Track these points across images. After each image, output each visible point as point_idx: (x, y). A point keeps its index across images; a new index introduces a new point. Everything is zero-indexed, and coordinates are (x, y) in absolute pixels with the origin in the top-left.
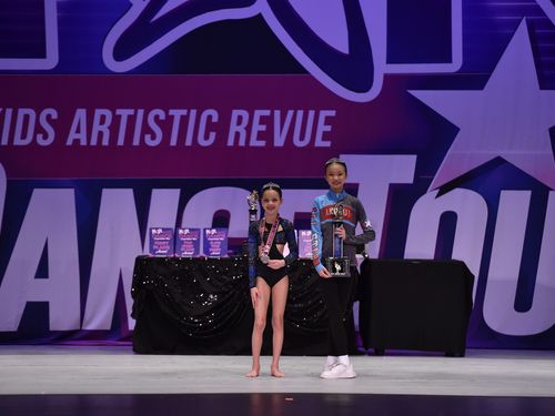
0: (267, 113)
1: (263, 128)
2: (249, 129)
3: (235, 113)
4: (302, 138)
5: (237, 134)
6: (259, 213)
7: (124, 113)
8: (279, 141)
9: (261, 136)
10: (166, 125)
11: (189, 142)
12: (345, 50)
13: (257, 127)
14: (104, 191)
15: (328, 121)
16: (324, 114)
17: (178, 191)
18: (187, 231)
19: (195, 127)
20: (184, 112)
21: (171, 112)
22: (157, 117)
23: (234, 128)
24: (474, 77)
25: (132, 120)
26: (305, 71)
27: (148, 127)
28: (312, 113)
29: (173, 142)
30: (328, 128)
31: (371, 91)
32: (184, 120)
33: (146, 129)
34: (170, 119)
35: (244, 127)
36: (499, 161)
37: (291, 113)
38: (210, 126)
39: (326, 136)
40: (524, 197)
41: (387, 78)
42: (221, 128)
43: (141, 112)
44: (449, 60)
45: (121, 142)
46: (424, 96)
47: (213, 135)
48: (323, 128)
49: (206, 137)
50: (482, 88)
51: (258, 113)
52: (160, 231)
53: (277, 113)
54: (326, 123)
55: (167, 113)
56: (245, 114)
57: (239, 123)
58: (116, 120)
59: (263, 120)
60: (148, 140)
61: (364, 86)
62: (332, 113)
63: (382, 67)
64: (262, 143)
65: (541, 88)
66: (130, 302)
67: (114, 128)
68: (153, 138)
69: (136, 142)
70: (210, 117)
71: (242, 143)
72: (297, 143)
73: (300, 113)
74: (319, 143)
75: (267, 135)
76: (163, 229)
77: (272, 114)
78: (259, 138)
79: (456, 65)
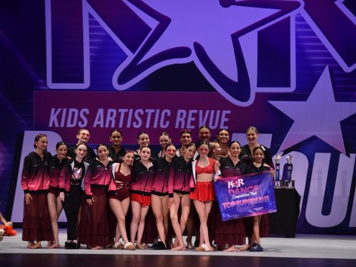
0: (196, 111)
1: (194, 119)
2: (186, 120)
3: (180, 112)
4: (213, 124)
5: (180, 122)
7: (123, 111)
9: (192, 123)
10: (144, 117)
11: (155, 126)
12: (237, 81)
13: (190, 119)
15: (227, 116)
16: (225, 112)
19: (159, 119)
20: (153, 111)
21: (147, 111)
22: (139, 113)
23: (178, 119)
24: (302, 94)
25: (126, 115)
26: (215, 90)
28: (218, 112)
29: (148, 126)
30: (227, 120)
31: (248, 102)
32: (153, 115)
33: (134, 119)
34: (146, 114)
35: (184, 119)
36: (314, 138)
37: (208, 112)
38: (166, 118)
39: (226, 124)
40: (328, 156)
41: (257, 94)
42: (172, 119)
43: (131, 111)
44: (289, 86)
45: (121, 126)
46: (277, 104)
47: (168, 123)
48: (224, 119)
49: (164, 124)
51: (191, 112)
53: (201, 112)
54: (226, 117)
55: (144, 111)
56: (184, 112)
57: (181, 116)
58: (119, 114)
59: (194, 115)
60: (135, 125)
61: (246, 99)
62: (229, 112)
63: (254, 89)
64: (193, 127)
65: (336, 101)
67: (117, 119)
68: (137, 124)
69: (129, 126)
70: (166, 114)
71: (183, 126)
73: (213, 112)
74: (222, 127)
75: (195, 123)
77: (198, 112)
78: (191, 125)
79: (292, 88)
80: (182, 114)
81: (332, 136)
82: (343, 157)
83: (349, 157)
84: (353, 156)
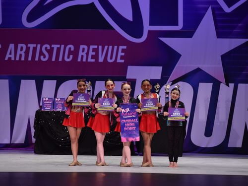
0: (96, 47)
1: (94, 53)
2: (87, 54)
3: (82, 47)
4: (111, 58)
5: (82, 56)
6: (91, 92)
7: (32, 46)
8: (101, 60)
9: (93, 57)
10: (50, 52)
11: (60, 59)
12: (131, 19)
13: (91, 53)
14: (22, 81)
15: (123, 51)
16: (121, 48)
17: (56, 81)
18: (59, 99)
19: (64, 53)
20: (59, 46)
21: (53, 46)
22: (46, 48)
23: (81, 53)
24: (188, 32)
25: (35, 49)
26: (113, 29)
27: (42, 52)
28: (116, 47)
29: (54, 59)
30: (123, 54)
31: (142, 38)
32: (58, 49)
33: (41, 53)
34: (52, 49)
35: (85, 53)
36: (199, 70)
37: (106, 47)
38: (70, 52)
39: (122, 58)
41: (150, 32)
42: (75, 53)
43: (39, 46)
44: (177, 24)
45: (30, 59)
46: (165, 40)
47: (71, 56)
48: (120, 54)
49: (68, 57)
50: (191, 37)
51: (92, 47)
52: (47, 99)
53: (100, 47)
54: (122, 52)
55: (51, 46)
56: (86, 47)
57: (83, 51)
58: (28, 49)
59: (94, 50)
60: (42, 58)
61: (139, 36)
62: (125, 47)
63: (147, 27)
64: (93, 60)
65: (217, 38)
66: (33, 131)
68: (45, 57)
69: (37, 59)
70: (70, 48)
71: (84, 60)
72: (109, 60)
73: (111, 47)
74: (119, 61)
75: (96, 57)
76: (48, 98)
77: (98, 47)
78: (92, 58)
79: (180, 27)
80: (84, 49)
81: (215, 68)
82: (223, 86)
83: (229, 86)
84: (232, 85)
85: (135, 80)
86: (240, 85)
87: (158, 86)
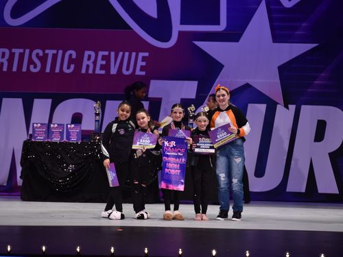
0: (106, 53)
1: (104, 63)
2: (95, 63)
3: (87, 53)
4: (128, 69)
5: (88, 66)
6: (101, 115)
7: (17, 51)
8: (114, 71)
9: (102, 67)
10: (43, 59)
11: (57, 70)
12: (156, 17)
13: (100, 62)
15: (144, 59)
16: (141, 55)
17: (50, 101)
18: (56, 125)
19: (62, 61)
20: (55, 52)
21: (47, 51)
22: (37, 54)
23: (85, 62)
24: (233, 34)
25: (22, 56)
26: (129, 28)
27: (32, 60)
28: (134, 54)
29: (48, 70)
30: (144, 64)
31: (171, 40)
32: (55, 57)
33: (31, 62)
34: (46, 56)
35: (92, 62)
36: (247, 86)
37: (121, 54)
38: (71, 61)
39: (142, 68)
40: (262, 107)
41: (180, 33)
42: (78, 62)
43: (27, 51)
44: (218, 23)
45: (15, 69)
46: (203, 45)
47: (72, 66)
48: (140, 63)
49: (68, 68)
50: (238, 41)
51: (101, 54)
52: (39, 125)
53: (113, 54)
54: (143, 61)
55: (44, 52)
56: (93, 54)
58: (12, 55)
59: (104, 58)
60: (32, 69)
61: (166, 38)
62: (146, 54)
63: (177, 27)
64: (103, 72)
65: (274, 42)
66: (19, 169)
67: (11, 61)
68: (35, 67)
69: (24, 69)
70: (71, 55)
71: (90, 71)
72: (125, 72)
73: (127, 54)
74: (138, 72)
75: (106, 67)
77: (110, 54)
78: (101, 69)
79: (222, 26)
80: (89, 57)
81: (269, 83)
82: (280, 109)
83: (288, 109)
84: (292, 107)
85: (161, 99)
86: (304, 108)
87: (193, 108)
